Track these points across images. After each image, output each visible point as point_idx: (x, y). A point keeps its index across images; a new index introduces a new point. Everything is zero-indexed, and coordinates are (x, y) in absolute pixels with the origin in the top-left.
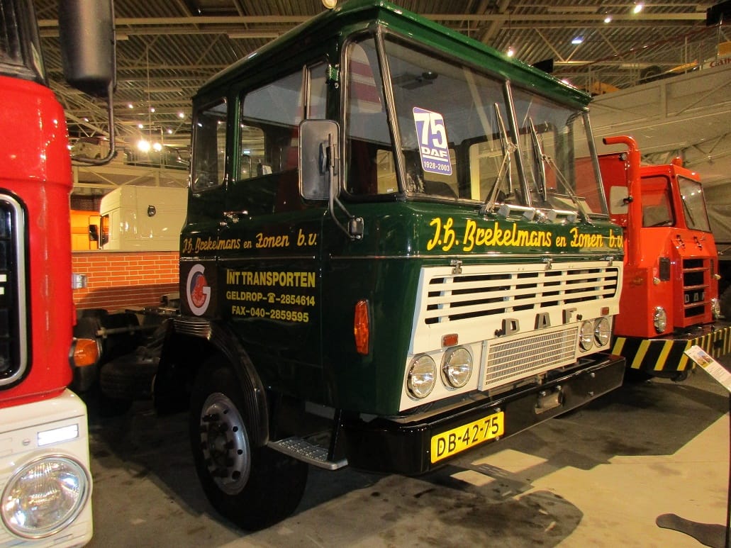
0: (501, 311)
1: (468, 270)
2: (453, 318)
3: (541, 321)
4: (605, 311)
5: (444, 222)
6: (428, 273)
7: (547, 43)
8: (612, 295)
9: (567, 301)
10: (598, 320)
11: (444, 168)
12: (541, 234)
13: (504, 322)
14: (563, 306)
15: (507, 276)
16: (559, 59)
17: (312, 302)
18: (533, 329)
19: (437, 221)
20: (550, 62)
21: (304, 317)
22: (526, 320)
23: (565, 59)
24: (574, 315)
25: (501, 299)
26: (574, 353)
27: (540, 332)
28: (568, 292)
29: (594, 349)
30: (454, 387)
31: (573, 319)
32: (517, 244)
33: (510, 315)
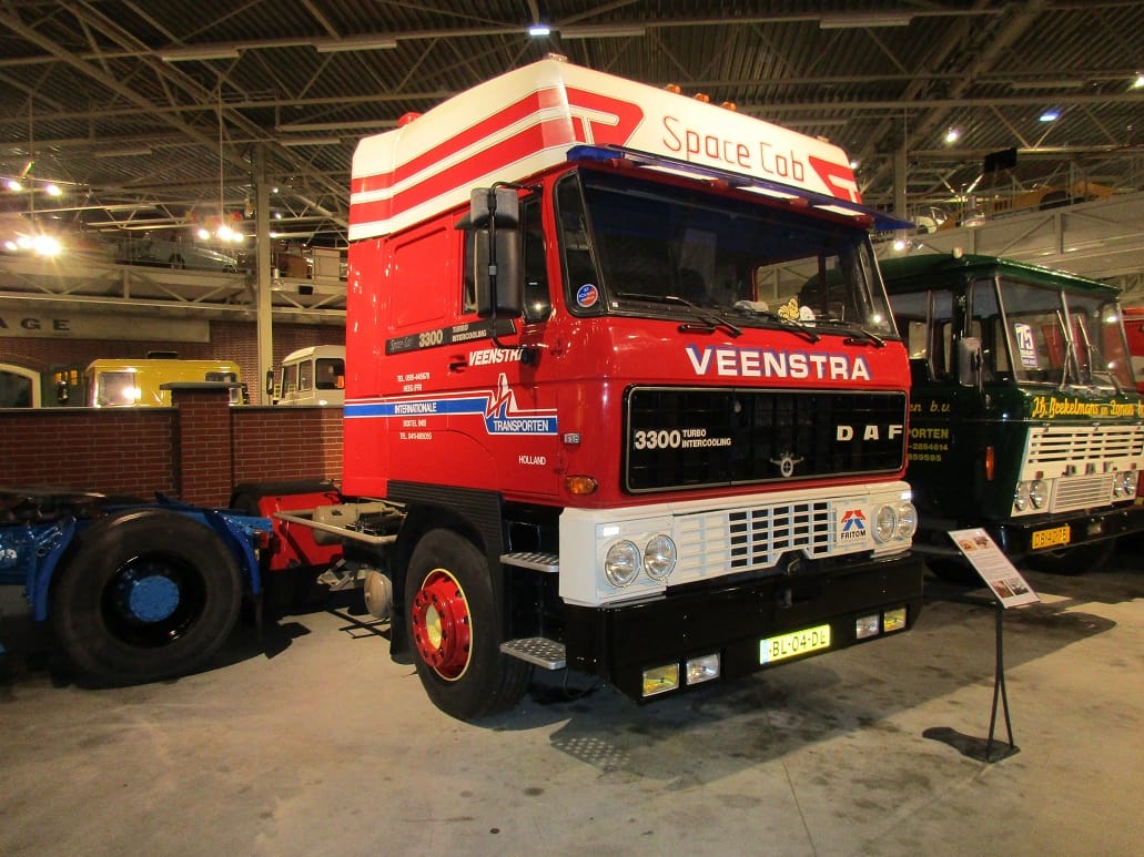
0: (1064, 459)
1: (1052, 430)
2: (1040, 461)
3: (1090, 469)
4: (1134, 466)
5: (1040, 399)
6: (1033, 431)
7: (1004, 120)
8: (1139, 454)
9: (1106, 456)
10: (1127, 474)
11: (1033, 362)
12: (1092, 405)
13: (1068, 467)
14: (1103, 460)
15: (1070, 435)
16: (1023, 146)
17: (946, 448)
18: (1084, 473)
19: (1037, 399)
20: (1014, 151)
21: (939, 458)
22: (1081, 466)
23: (1032, 144)
24: (1112, 466)
25: (1064, 451)
26: (1108, 497)
27: (1088, 476)
28: (1107, 449)
29: (1123, 498)
30: (1037, 507)
31: (1110, 470)
32: (1077, 413)
33: (1070, 462)
